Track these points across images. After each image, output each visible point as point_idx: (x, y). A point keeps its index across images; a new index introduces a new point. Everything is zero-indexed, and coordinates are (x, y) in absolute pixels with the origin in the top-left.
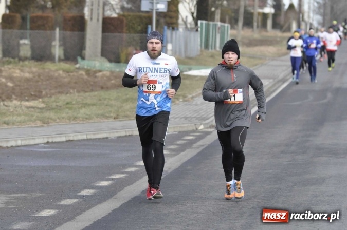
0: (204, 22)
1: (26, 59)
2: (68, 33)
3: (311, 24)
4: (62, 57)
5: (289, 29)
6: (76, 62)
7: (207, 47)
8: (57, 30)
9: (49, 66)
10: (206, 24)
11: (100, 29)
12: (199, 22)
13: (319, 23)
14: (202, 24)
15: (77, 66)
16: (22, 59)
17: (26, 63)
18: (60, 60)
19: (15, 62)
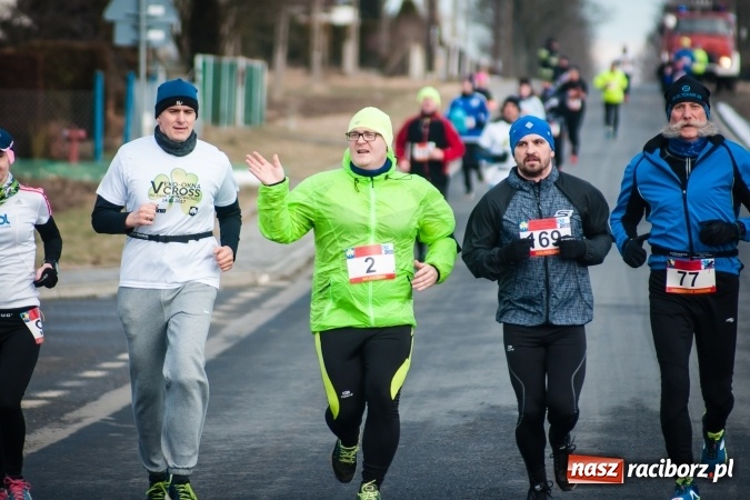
0: (210, 59)
3: (462, 55)
5: (402, 69)
7: (216, 118)
10: (214, 65)
12: (199, 60)
13: (483, 49)
14: (204, 64)
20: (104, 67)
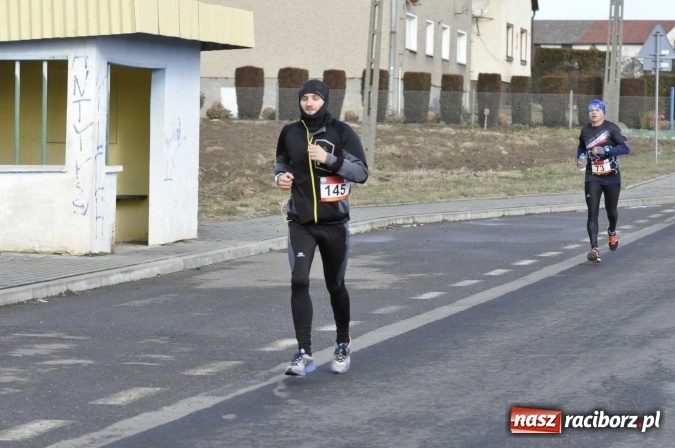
1: (538, 124)
2: (583, 96)
4: (577, 123)
8: (572, 92)
9: (562, 132)
11: (618, 92)
16: (532, 125)
17: (538, 129)
18: (574, 125)
19: (525, 129)
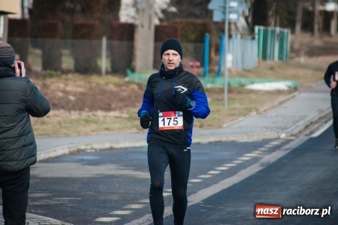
0: (262, 28)
2: (116, 43)
4: (109, 69)
6: (125, 75)
7: (264, 57)
8: (104, 41)
9: (95, 79)
10: (264, 31)
11: (152, 38)
12: (257, 28)
14: (259, 30)
15: (127, 79)
17: (70, 76)
18: (107, 73)
19: (58, 76)
20: (210, 32)
